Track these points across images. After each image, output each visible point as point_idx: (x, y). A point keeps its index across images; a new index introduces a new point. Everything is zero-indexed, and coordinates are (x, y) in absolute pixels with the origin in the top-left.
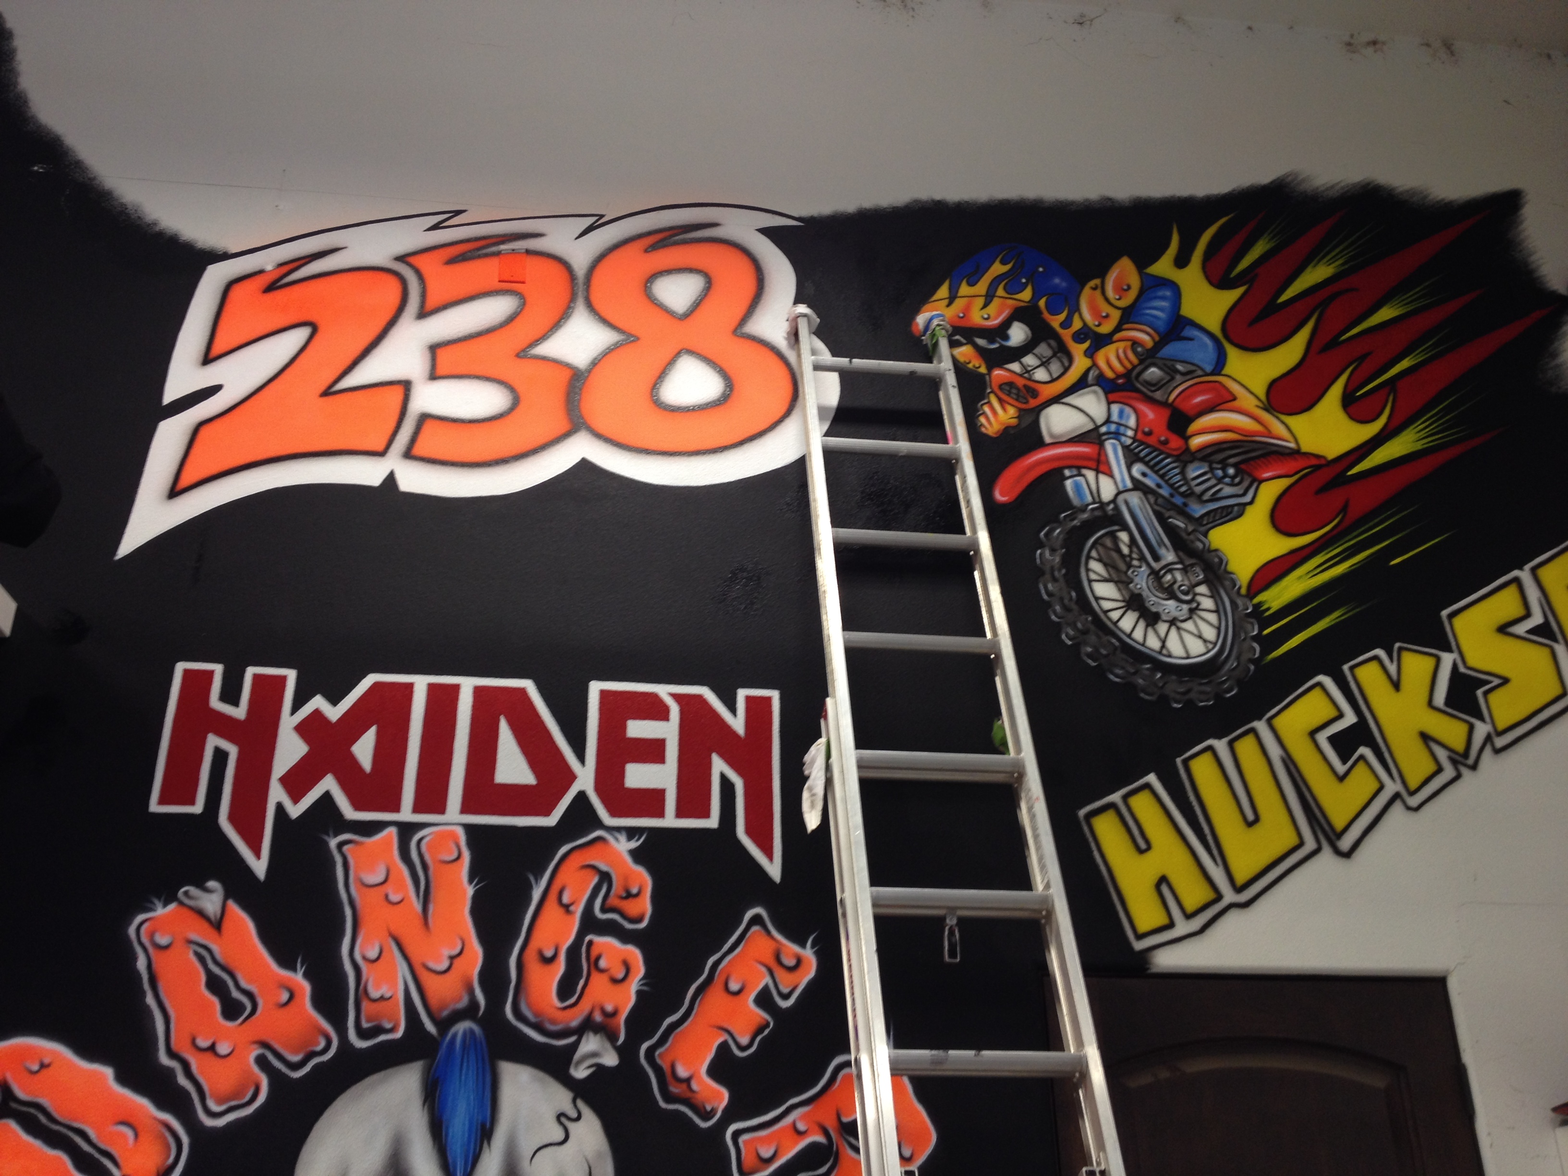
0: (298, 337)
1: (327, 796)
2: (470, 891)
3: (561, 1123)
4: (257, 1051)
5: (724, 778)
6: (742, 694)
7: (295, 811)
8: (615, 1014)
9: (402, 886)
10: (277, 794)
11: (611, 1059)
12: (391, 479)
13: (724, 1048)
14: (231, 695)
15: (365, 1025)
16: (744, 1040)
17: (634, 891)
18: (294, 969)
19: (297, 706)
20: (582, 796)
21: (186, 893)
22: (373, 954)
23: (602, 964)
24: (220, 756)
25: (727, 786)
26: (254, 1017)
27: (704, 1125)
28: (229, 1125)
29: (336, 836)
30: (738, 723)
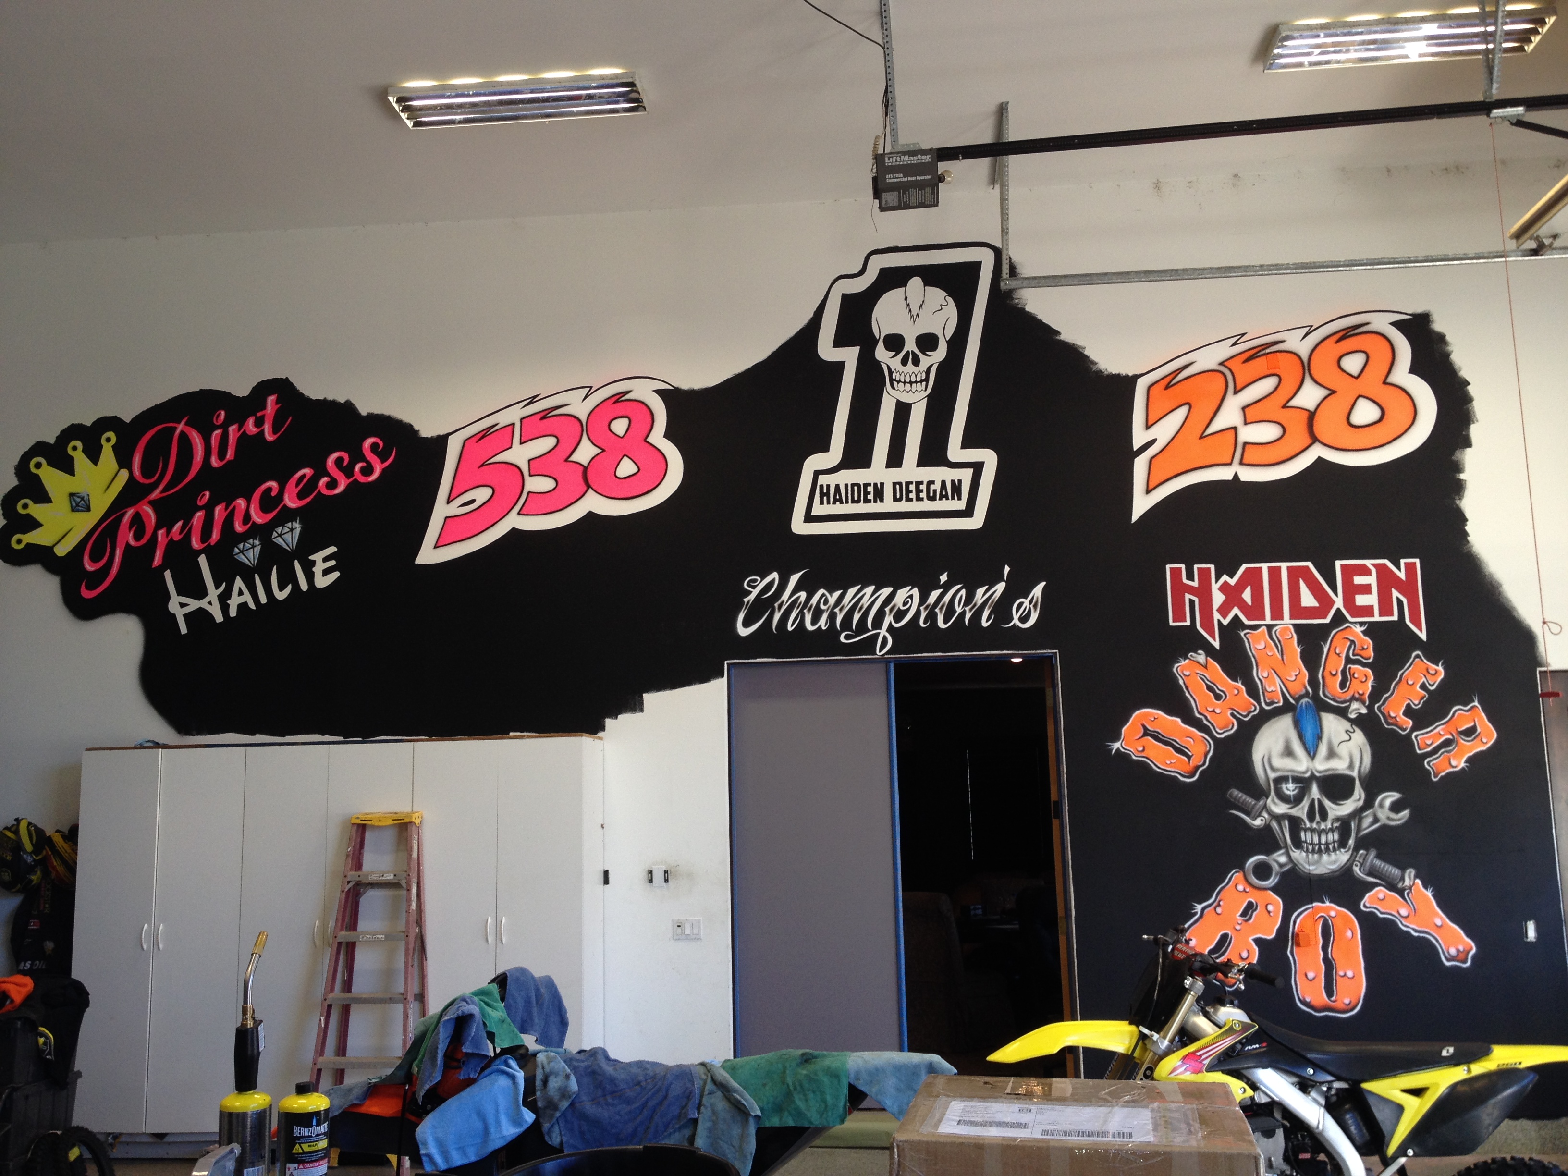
0: (1184, 410)
1: (1236, 616)
2: (1299, 650)
3: (1347, 733)
4: (1230, 711)
5: (1398, 599)
6: (1403, 562)
7: (1225, 622)
8: (1363, 694)
9: (1272, 649)
10: (1217, 616)
11: (1364, 711)
12: (1236, 475)
13: (1408, 705)
14: (1190, 577)
15: (1268, 701)
16: (1416, 702)
17: (1365, 647)
18: (1237, 682)
19: (1217, 581)
20: (1338, 610)
21: (1191, 655)
22: (1265, 675)
23: (1356, 676)
24: (1192, 602)
25: (1400, 603)
26: (1227, 699)
27: (1403, 733)
28: (1226, 737)
29: (1243, 631)
30: (1402, 575)
